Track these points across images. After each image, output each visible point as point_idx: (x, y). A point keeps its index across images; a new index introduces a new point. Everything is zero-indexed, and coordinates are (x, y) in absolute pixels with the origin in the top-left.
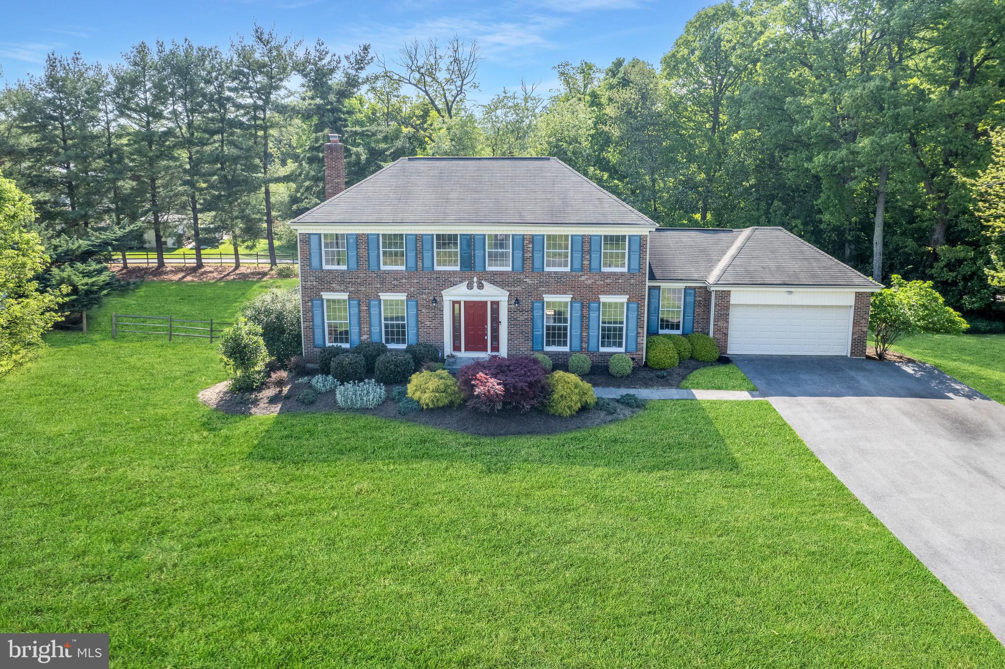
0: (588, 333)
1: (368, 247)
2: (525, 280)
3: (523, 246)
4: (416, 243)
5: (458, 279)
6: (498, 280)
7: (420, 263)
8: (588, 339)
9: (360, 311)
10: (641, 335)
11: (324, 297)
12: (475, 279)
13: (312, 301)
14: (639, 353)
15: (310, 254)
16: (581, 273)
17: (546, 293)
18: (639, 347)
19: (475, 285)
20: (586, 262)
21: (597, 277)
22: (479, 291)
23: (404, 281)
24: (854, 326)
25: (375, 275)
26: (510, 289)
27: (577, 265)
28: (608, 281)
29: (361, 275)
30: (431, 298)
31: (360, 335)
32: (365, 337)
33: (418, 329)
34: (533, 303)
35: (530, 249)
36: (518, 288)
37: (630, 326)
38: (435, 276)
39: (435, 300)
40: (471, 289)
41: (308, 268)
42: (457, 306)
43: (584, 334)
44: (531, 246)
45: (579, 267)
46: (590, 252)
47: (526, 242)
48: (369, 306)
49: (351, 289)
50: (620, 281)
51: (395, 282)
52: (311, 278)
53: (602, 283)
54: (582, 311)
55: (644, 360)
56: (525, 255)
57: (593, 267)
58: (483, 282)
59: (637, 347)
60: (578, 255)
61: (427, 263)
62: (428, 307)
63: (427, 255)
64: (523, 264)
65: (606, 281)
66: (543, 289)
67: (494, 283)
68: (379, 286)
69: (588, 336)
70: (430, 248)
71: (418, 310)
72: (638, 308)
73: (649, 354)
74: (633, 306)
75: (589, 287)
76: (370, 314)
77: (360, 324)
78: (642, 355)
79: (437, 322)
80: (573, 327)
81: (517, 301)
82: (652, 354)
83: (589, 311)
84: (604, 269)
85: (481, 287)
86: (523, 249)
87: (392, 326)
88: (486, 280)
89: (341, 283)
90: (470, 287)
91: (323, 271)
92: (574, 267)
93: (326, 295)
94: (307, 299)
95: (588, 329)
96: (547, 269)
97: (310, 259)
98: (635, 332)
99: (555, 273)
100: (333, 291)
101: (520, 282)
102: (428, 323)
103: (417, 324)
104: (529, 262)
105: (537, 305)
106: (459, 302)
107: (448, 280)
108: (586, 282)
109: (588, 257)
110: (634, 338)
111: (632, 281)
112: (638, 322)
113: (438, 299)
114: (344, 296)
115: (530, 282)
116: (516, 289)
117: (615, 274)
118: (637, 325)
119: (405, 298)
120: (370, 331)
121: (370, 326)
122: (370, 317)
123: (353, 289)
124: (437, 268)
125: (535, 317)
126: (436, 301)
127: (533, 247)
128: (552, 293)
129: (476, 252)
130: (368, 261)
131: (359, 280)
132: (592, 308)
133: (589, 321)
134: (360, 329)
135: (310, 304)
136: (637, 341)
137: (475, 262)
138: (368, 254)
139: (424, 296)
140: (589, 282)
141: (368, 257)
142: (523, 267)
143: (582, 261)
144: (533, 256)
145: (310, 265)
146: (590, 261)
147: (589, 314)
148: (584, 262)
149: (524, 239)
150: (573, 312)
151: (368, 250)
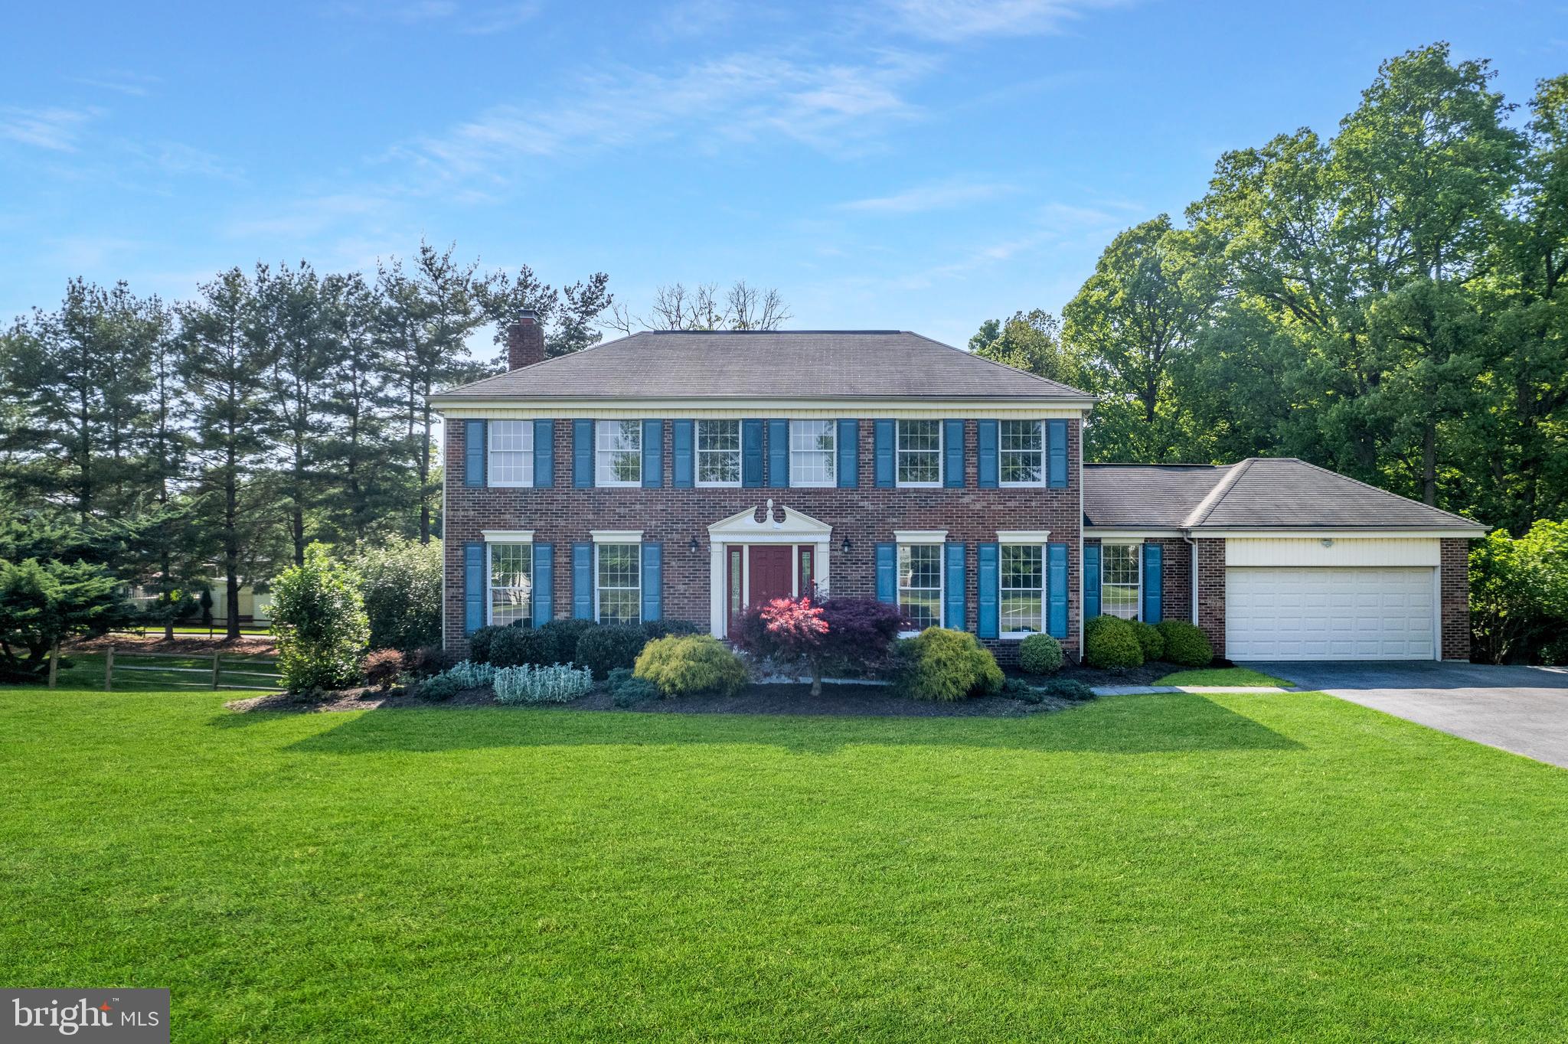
0: (978, 602)
1: (573, 443)
2: (861, 504)
3: (858, 440)
4: (663, 436)
5: (738, 503)
6: (811, 503)
7: (668, 474)
8: (979, 615)
9: (553, 567)
10: (1075, 604)
11: (487, 539)
12: (770, 503)
13: (464, 546)
14: (1072, 639)
15: (465, 458)
16: (963, 491)
17: (900, 528)
18: (1072, 628)
19: (770, 513)
20: (971, 470)
21: (992, 497)
22: (777, 525)
23: (638, 507)
24: (1443, 603)
25: (585, 497)
26: (834, 520)
27: (955, 475)
28: (1012, 504)
29: (559, 497)
30: (688, 539)
31: (553, 611)
32: (561, 616)
33: (662, 599)
34: (875, 546)
35: (870, 446)
36: (849, 520)
37: (1054, 589)
38: (696, 497)
39: (696, 544)
40: (763, 521)
41: (460, 484)
42: (735, 555)
43: (971, 605)
44: (871, 440)
45: (960, 479)
46: (977, 450)
47: (863, 433)
48: (571, 556)
49: (539, 524)
50: (1033, 504)
51: (622, 510)
52: (465, 504)
53: (1001, 507)
54: (966, 560)
55: (1082, 655)
56: (862, 457)
57: (984, 477)
58: (784, 507)
59: (1067, 627)
60: (956, 457)
61: (682, 474)
62: (681, 557)
63: (681, 458)
64: (858, 473)
65: (1009, 504)
66: (895, 520)
67: (805, 509)
68: (591, 517)
69: (978, 608)
70: (687, 445)
71: (663, 563)
72: (1068, 554)
73: (1091, 643)
74: (1059, 550)
75: (978, 515)
76: (572, 570)
77: (553, 591)
78: (1078, 642)
79: (699, 583)
80: (951, 592)
81: (847, 543)
82: (1096, 640)
83: (978, 561)
84: (1003, 485)
85: (780, 517)
86: (858, 447)
87: (615, 595)
88: (789, 505)
89: (520, 513)
90: (760, 517)
91: (487, 489)
92: (951, 478)
93: (492, 536)
94: (455, 543)
95: (978, 595)
96: (900, 485)
97: (464, 468)
98: (1064, 599)
99: (916, 490)
100: (504, 528)
101: (854, 506)
102: (681, 588)
103: (662, 591)
104: (867, 471)
105: (884, 550)
106: (738, 549)
107: (720, 507)
108: (972, 507)
109: (974, 460)
110: (1063, 612)
111: (1055, 504)
112: (1067, 581)
113: (701, 541)
114: (525, 537)
115: (871, 508)
116: (844, 520)
117: (1023, 491)
118: (1067, 587)
119: (639, 539)
120: (572, 603)
121: (573, 594)
122: (572, 577)
123: (542, 523)
124: (699, 484)
125: (880, 574)
126: (699, 546)
127: (875, 443)
128: (911, 528)
129: (772, 452)
130: (573, 470)
131: (554, 507)
132: (983, 556)
133: (978, 580)
134: (554, 601)
135: (460, 553)
136: (1067, 617)
137: (769, 470)
138: (573, 456)
139: (676, 536)
140: (978, 506)
141: (574, 464)
142: (858, 480)
143: (964, 467)
144: (875, 459)
145: (464, 479)
146: (978, 467)
147: (978, 567)
148: (968, 470)
149: (858, 429)
150: (950, 562)
151: (573, 450)
